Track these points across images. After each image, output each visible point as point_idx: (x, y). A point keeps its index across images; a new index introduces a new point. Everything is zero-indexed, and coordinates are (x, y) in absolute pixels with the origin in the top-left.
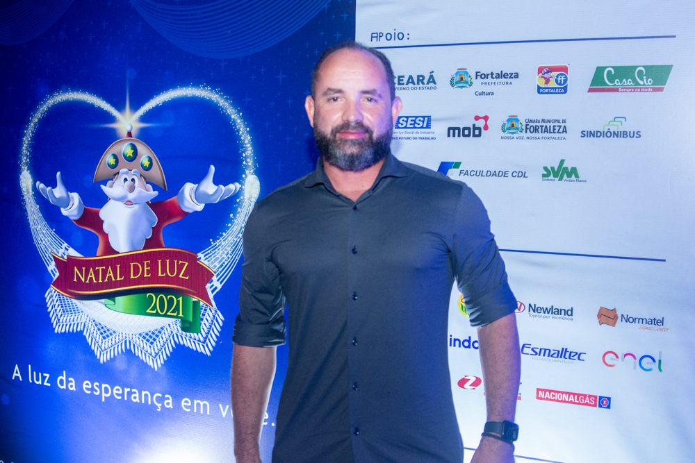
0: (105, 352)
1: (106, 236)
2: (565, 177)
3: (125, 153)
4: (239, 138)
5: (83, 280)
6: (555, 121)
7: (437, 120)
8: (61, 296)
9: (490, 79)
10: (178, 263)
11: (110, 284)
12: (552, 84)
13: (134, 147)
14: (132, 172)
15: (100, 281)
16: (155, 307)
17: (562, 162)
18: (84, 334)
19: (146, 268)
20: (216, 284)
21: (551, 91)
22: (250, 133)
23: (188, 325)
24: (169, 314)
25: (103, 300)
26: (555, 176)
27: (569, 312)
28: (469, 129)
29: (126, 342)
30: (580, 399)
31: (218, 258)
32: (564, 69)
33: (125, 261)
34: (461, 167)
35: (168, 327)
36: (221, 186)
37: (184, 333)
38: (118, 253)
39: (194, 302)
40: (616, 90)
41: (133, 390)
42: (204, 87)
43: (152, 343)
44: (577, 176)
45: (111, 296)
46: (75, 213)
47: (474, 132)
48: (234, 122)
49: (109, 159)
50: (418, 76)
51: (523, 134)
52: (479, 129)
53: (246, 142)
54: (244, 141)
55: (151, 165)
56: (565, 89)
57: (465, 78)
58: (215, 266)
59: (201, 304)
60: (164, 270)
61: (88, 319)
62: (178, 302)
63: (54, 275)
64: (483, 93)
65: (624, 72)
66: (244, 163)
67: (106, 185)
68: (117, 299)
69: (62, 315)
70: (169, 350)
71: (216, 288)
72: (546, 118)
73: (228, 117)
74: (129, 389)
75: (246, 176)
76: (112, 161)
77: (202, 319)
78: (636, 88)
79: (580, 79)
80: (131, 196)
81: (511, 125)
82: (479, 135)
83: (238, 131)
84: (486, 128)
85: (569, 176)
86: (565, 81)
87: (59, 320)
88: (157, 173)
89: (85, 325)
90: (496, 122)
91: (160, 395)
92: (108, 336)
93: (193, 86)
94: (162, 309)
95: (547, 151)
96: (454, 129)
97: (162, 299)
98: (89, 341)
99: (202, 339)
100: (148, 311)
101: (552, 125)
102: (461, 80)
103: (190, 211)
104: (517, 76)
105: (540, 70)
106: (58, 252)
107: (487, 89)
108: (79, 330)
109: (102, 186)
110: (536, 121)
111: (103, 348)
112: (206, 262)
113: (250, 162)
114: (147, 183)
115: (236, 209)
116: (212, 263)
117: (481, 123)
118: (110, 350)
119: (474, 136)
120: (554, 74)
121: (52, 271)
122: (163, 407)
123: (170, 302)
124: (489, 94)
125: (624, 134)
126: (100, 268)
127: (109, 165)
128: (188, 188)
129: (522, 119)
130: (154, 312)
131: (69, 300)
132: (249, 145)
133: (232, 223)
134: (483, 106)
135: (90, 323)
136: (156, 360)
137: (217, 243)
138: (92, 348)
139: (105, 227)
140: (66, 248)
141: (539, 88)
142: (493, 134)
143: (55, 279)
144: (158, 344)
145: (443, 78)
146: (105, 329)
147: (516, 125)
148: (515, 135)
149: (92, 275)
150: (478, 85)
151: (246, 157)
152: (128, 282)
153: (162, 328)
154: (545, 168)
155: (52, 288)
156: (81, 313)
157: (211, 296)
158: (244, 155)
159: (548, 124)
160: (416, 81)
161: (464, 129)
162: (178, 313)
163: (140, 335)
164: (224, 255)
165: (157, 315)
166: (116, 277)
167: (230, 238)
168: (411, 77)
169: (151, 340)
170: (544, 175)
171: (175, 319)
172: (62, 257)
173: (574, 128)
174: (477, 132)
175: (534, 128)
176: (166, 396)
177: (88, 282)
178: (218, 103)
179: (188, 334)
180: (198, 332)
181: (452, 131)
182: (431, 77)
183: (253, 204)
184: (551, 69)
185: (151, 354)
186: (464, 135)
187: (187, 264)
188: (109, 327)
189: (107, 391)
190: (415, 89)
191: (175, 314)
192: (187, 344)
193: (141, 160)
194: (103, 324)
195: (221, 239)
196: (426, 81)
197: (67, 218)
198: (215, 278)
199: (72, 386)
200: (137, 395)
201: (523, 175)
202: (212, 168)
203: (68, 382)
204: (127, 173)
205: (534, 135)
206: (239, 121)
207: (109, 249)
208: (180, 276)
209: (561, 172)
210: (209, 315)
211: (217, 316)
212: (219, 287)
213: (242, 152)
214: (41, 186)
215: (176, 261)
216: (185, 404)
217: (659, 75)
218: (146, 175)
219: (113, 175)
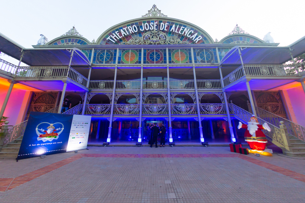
7: (77, 125)
8: (39, 138)
11: (47, 136)
14: (51, 128)
19: (51, 134)
20: (59, 135)
22: (64, 126)
27: (82, 133)
29: (48, 140)
30: (82, 137)
33: (49, 134)
35: (53, 138)
36: (60, 129)
39: (56, 136)
48: (62, 125)
49: (49, 127)
60: (53, 134)
61: (43, 139)
70: (53, 140)
75: (63, 128)
80: (51, 130)
87: (39, 140)
88: (54, 128)
91: (51, 143)
97: (53, 136)
100: (51, 137)
102: (78, 123)
104: (81, 123)
106: (40, 134)
108: (41, 140)
109: (47, 129)
111: (44, 141)
112: (58, 133)
125: (86, 126)
128: (57, 129)
131: (41, 138)
133: (61, 131)
136: (51, 141)
142: (80, 126)
143: (39, 136)
163: (50, 139)
164: (60, 133)
173: (84, 125)
175: (82, 125)
177: (44, 136)
179: (55, 138)
183: (63, 130)
187: (56, 134)
194: (45, 139)
197: (42, 131)
203: (38, 145)
207: (47, 133)
209: (83, 127)
211: (58, 137)
214: (39, 129)
216: (54, 143)
217: (88, 123)
218: (53, 128)
219: (49, 128)
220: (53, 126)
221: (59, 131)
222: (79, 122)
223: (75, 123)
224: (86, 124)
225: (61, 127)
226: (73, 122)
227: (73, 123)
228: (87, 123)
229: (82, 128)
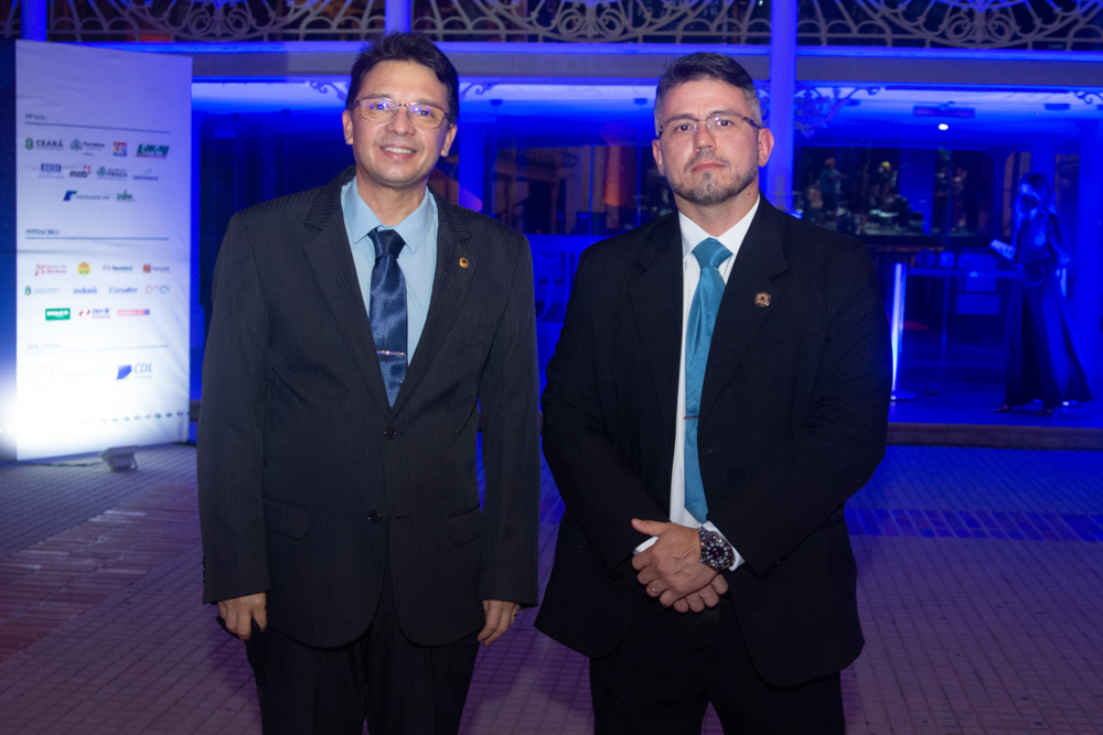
2: (127, 199)
6: (122, 170)
7: (67, 167)
9: (91, 147)
12: (120, 151)
17: (125, 191)
21: (120, 155)
26: (123, 198)
27: (130, 268)
28: (81, 173)
30: (137, 312)
32: (125, 144)
34: (77, 194)
40: (148, 156)
44: (132, 199)
47: (83, 174)
50: (54, 142)
51: (107, 176)
52: (86, 173)
56: (126, 154)
57: (78, 145)
64: (87, 154)
65: (150, 148)
78: (156, 156)
79: (132, 150)
81: (102, 172)
84: (89, 173)
85: (129, 199)
86: (126, 150)
90: (95, 169)
95: (117, 186)
96: (73, 173)
101: (121, 172)
102: (76, 146)
104: (103, 146)
105: (115, 143)
107: (90, 152)
110: (113, 170)
117: (87, 170)
119: (84, 177)
120: (121, 146)
124: (90, 154)
125: (150, 178)
129: (107, 168)
134: (87, 161)
141: (114, 153)
142: (93, 176)
145: (67, 144)
147: (104, 171)
148: (103, 177)
150: (85, 149)
154: (118, 195)
159: (119, 172)
160: (52, 144)
161: (78, 173)
168: (49, 142)
170: (118, 199)
173: (131, 174)
174: (85, 175)
175: (113, 173)
182: (61, 143)
184: (120, 144)
186: (79, 176)
196: (58, 145)
201: (107, 198)
205: (112, 177)
209: (125, 197)
217: (164, 150)
222: (84, 136)
223: (43, 144)
224: (150, 164)
226: (24, 131)
227: (30, 144)
228: (157, 141)
229: (123, 204)
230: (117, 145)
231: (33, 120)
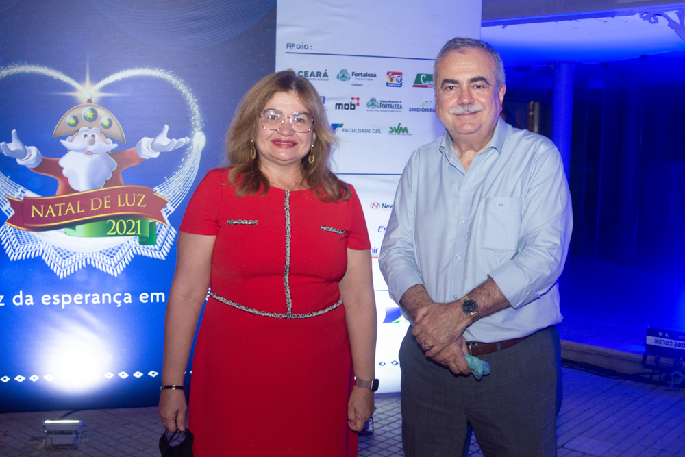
0: (65, 270)
1: (66, 180)
2: (401, 133)
3: (86, 115)
4: (189, 107)
5: (42, 215)
6: (396, 102)
7: (329, 99)
8: (17, 230)
9: (360, 77)
10: (136, 196)
11: (71, 216)
12: (394, 82)
13: (94, 111)
14: (92, 130)
15: (60, 214)
16: (115, 229)
17: (400, 124)
18: (43, 258)
19: (106, 202)
20: (170, 208)
21: (394, 85)
22: (198, 103)
23: (145, 240)
24: (128, 233)
25: (63, 230)
26: (396, 132)
28: (348, 105)
29: (86, 259)
31: (171, 190)
32: (400, 74)
33: (85, 198)
34: (343, 127)
35: (127, 244)
36: (174, 140)
37: (142, 246)
38: (78, 192)
39: (151, 224)
40: (426, 87)
41: (94, 295)
42: (159, 69)
43: (112, 257)
44: (407, 132)
45: (72, 226)
46: (33, 162)
47: (351, 107)
48: (185, 95)
49: (68, 119)
50: (318, 72)
51: (379, 108)
52: (354, 105)
53: (195, 109)
54: (193, 108)
55: (111, 124)
56: (401, 84)
57: (346, 75)
58: (169, 196)
59: (157, 223)
60: (123, 201)
61: (47, 246)
62: (136, 224)
63: (9, 214)
64: (356, 85)
65: (430, 77)
66: (193, 123)
67: (65, 140)
68: (77, 227)
69: (17, 246)
70: (128, 260)
71: (170, 211)
72: (391, 100)
73: (180, 92)
74: (90, 295)
75: (195, 132)
76: (72, 121)
77: (158, 235)
79: (409, 79)
80: (91, 148)
81: (372, 103)
82: (354, 109)
83: (188, 101)
84: (358, 104)
85: (403, 132)
86: (401, 80)
87: (14, 250)
88: (117, 129)
89: (43, 251)
90: (364, 101)
91: (120, 295)
92: (68, 257)
93: (149, 68)
94: (121, 230)
95: (392, 118)
96: (339, 105)
97: (121, 223)
98: (48, 263)
99: (158, 249)
100: (108, 233)
101: (394, 104)
102: (343, 76)
103: (148, 158)
104: (375, 76)
105: (388, 73)
106: (14, 195)
107: (358, 82)
108: (37, 255)
109: (62, 141)
110: (386, 102)
111: (63, 266)
112: (161, 194)
113: (198, 123)
114: (107, 138)
115: (187, 155)
116: (167, 194)
117: (355, 102)
118: (71, 268)
119: (351, 109)
120: (396, 76)
121: (6, 211)
122: (123, 303)
123: (129, 225)
124: (359, 85)
126: (60, 205)
127: (69, 124)
128: (145, 142)
129: (378, 100)
130: (114, 233)
131: (26, 232)
132: (197, 111)
133: (183, 166)
134: (356, 92)
135: (49, 249)
136: (116, 269)
137: (171, 179)
138: (52, 268)
139: (65, 173)
140: (22, 191)
141: (387, 83)
142: (362, 108)
143: (9, 217)
144: (117, 258)
145: (333, 74)
146: (65, 252)
147: (375, 103)
148: (374, 109)
149: (51, 210)
150: (353, 79)
151: (195, 120)
152: (88, 213)
153: (122, 245)
154: (391, 128)
155: (7, 224)
156: (39, 242)
157: (166, 217)
158: (193, 118)
159: (392, 104)
160: (315, 74)
161: (345, 105)
162: (137, 232)
163: (101, 252)
164: (177, 188)
165: (117, 235)
166: (76, 210)
167: (181, 176)
168: (312, 73)
169: (111, 255)
170: (390, 132)
171: (133, 237)
172: (18, 198)
173: (407, 105)
174: (353, 107)
175: (385, 105)
176: (125, 294)
177: (46, 216)
178: (171, 81)
179: (145, 246)
180: (154, 243)
181: (338, 106)
182: (325, 73)
183: (200, 151)
184: (394, 73)
185: (111, 265)
186: (345, 109)
187: (144, 196)
188: (69, 250)
189: (67, 299)
190: (316, 79)
191: (134, 233)
192: (145, 253)
193: (101, 121)
194: (63, 248)
195: (174, 176)
196: (322, 75)
197: (23, 167)
198: (169, 205)
199: (30, 301)
200: (98, 298)
201: (378, 131)
202: (167, 127)
203: (24, 299)
204: (87, 131)
205: (385, 109)
206: (188, 95)
207: (68, 189)
208: (139, 205)
209: (400, 130)
210: (164, 231)
211: (170, 231)
212: (173, 210)
213: (191, 116)
215: (134, 195)
216: (143, 297)
218: (105, 132)
219: (73, 132)
220: (105, 103)
221: (169, 162)
222: (352, 66)
224: (429, 94)
225: (181, 129)
229: (396, 137)
230: (391, 74)
231: (295, 50)
